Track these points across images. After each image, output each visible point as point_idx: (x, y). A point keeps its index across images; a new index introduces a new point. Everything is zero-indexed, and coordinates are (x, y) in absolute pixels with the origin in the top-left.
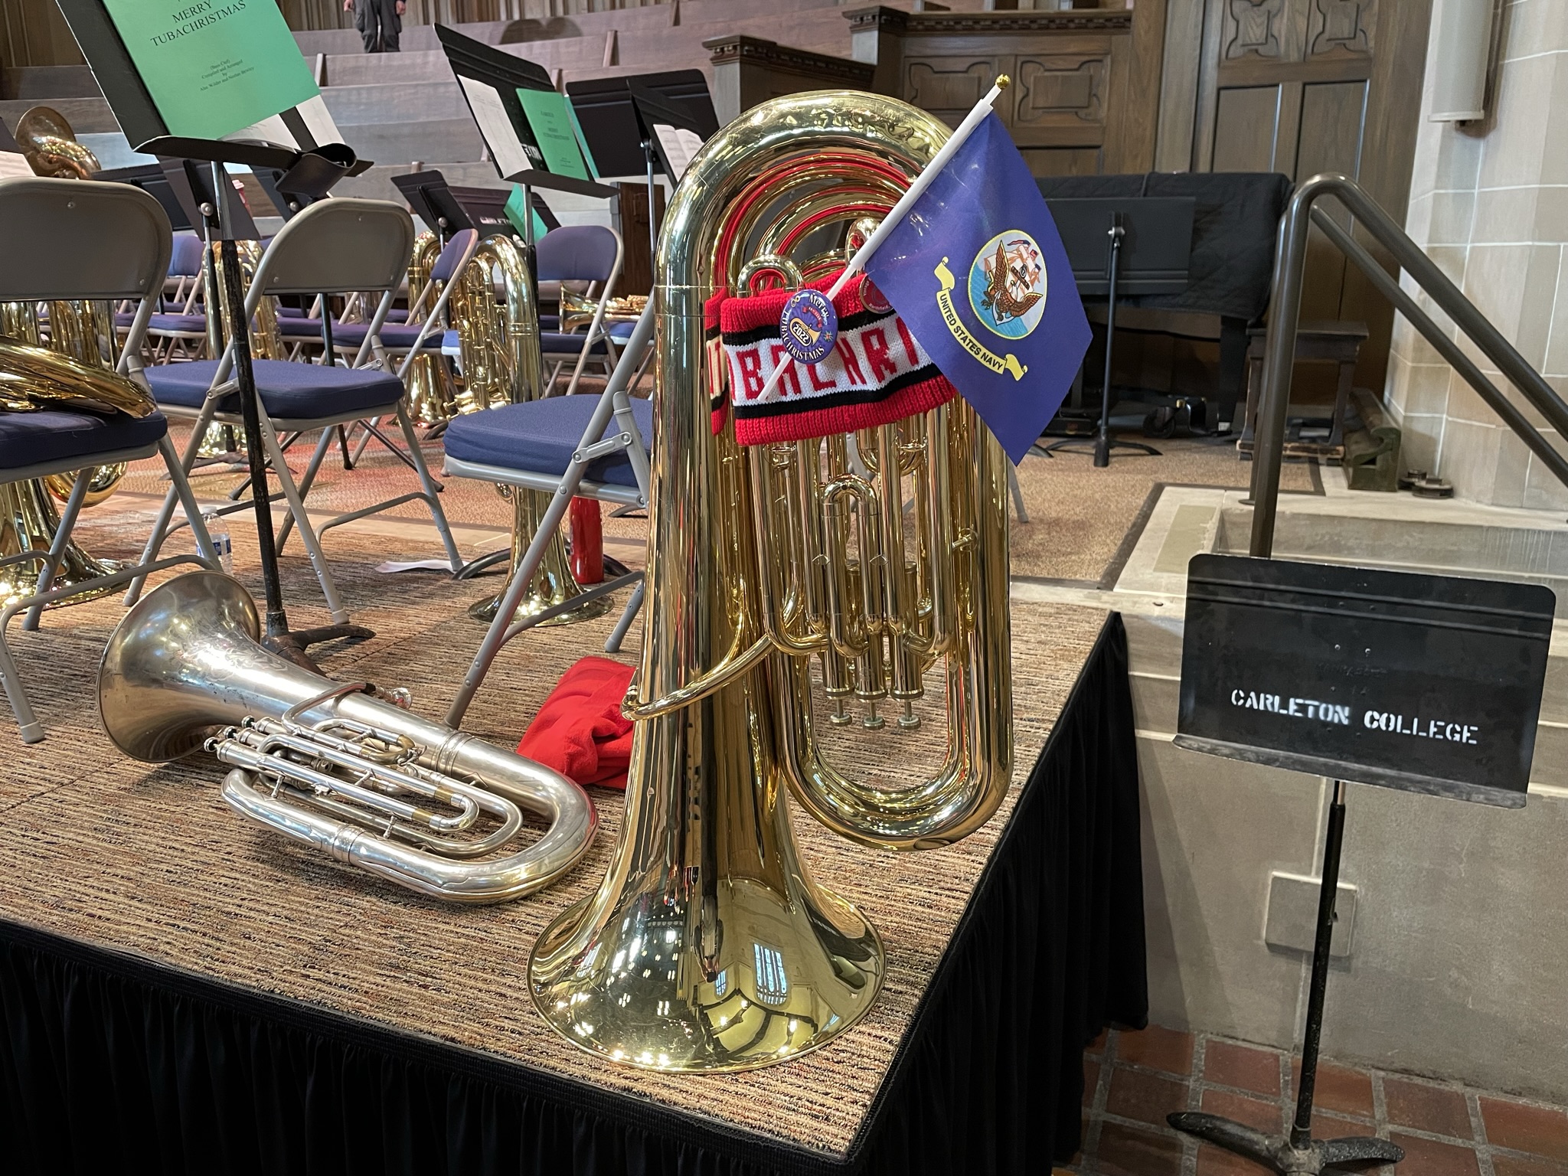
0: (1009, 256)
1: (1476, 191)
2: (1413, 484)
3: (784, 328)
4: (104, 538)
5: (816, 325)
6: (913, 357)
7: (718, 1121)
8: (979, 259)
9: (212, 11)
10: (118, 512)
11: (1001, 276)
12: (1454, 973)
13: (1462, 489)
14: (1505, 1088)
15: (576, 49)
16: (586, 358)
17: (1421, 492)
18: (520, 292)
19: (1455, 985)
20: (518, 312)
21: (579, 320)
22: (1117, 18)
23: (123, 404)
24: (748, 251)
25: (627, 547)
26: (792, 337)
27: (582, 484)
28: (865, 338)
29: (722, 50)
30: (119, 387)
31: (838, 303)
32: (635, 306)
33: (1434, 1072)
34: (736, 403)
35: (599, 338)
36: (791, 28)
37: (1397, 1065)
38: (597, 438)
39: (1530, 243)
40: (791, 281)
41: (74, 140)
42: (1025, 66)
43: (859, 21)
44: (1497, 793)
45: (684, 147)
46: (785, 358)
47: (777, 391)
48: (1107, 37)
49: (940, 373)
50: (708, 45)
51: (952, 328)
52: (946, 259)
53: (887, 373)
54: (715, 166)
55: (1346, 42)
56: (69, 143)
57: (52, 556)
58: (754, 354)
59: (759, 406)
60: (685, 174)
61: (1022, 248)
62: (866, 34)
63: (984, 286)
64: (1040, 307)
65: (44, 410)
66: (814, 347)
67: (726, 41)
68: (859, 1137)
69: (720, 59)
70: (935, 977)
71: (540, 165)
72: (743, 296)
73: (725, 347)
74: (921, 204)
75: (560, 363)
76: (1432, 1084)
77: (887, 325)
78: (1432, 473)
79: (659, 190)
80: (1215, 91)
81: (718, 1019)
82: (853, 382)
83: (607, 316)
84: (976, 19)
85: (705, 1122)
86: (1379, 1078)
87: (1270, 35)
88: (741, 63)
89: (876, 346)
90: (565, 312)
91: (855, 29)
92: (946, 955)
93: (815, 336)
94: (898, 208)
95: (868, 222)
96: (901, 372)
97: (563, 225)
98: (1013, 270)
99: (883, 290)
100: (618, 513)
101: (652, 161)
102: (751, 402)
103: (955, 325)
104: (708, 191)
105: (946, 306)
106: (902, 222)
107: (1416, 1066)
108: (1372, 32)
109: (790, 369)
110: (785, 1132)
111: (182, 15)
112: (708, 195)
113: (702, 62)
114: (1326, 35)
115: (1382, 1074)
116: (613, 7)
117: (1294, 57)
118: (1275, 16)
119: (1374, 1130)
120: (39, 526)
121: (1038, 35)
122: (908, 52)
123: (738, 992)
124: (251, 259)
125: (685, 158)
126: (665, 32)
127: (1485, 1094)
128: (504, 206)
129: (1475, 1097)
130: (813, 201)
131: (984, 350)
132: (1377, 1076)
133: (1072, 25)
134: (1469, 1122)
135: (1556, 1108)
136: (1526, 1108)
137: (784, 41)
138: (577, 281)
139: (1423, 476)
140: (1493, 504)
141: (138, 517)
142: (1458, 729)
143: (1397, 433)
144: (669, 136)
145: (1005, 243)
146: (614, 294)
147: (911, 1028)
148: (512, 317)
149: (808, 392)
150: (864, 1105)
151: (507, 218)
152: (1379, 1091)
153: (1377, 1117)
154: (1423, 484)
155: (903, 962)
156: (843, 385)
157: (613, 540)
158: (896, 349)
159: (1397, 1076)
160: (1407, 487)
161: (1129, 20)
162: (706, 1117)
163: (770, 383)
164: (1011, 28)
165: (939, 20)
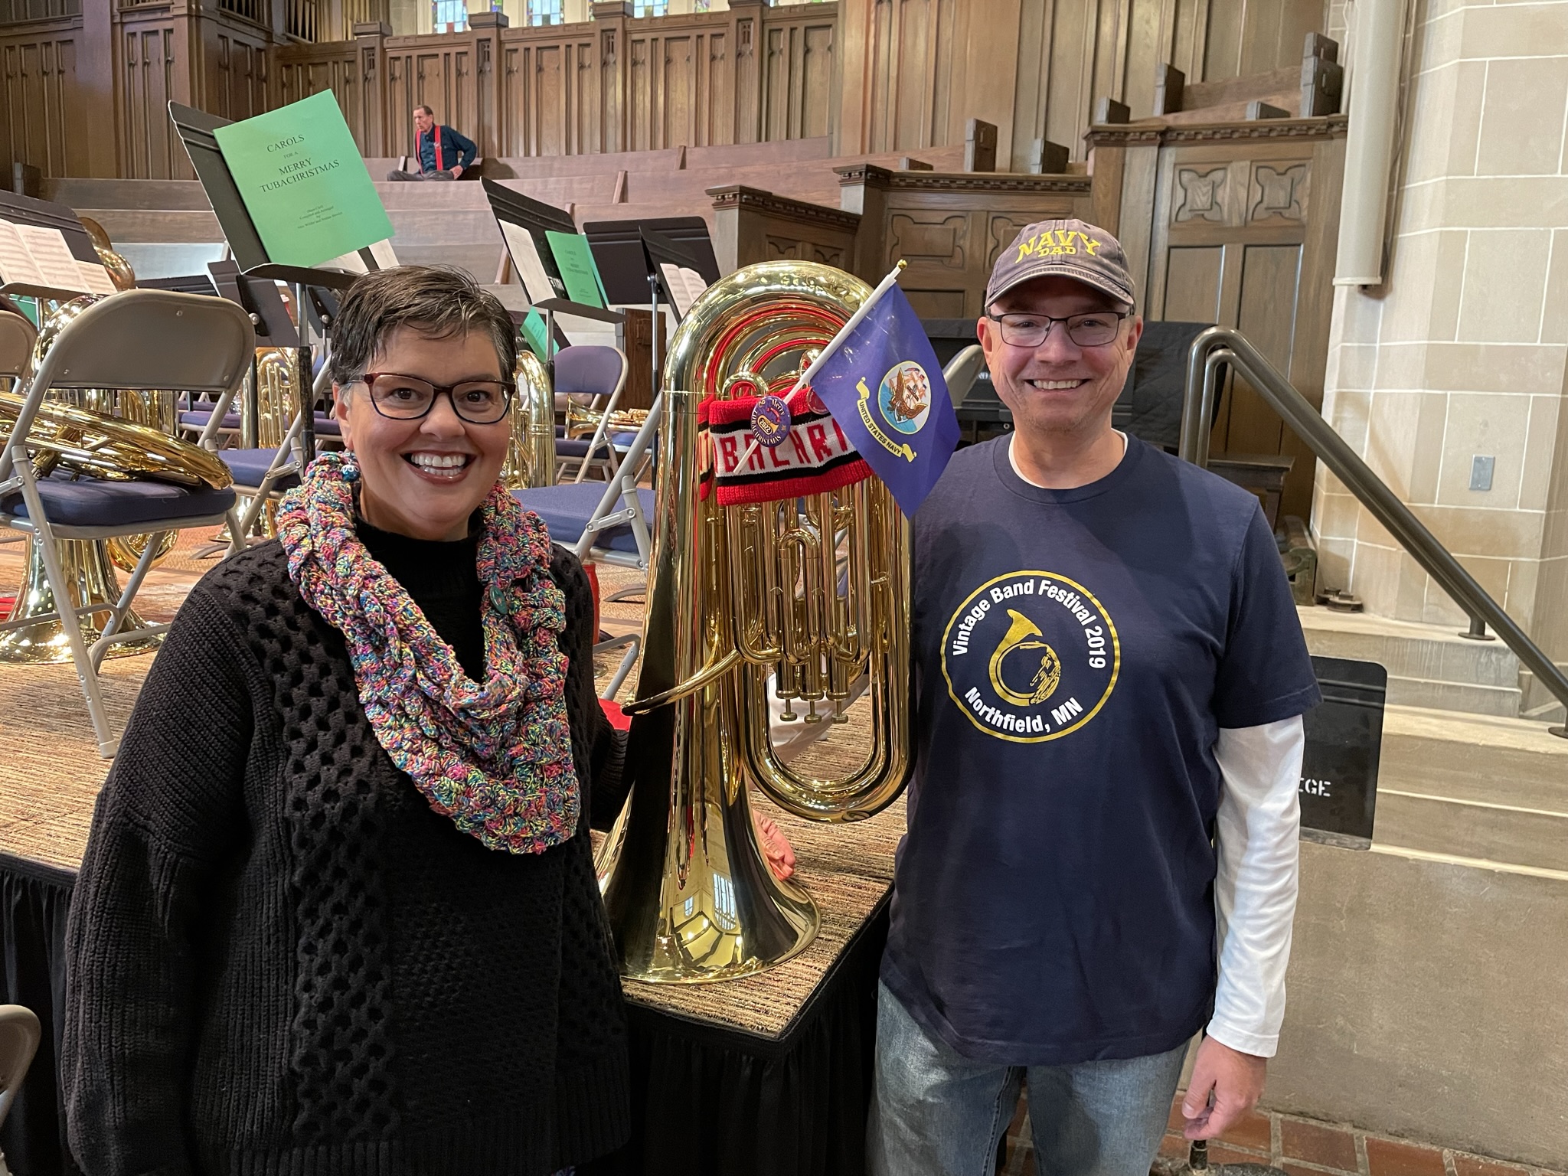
0: (906, 378)
1: (1377, 345)
2: (1328, 599)
3: (753, 422)
4: (145, 606)
5: (774, 421)
6: (844, 446)
7: (683, 1013)
8: (885, 380)
9: (312, 167)
10: (154, 584)
11: (900, 391)
12: (1340, 1021)
13: (1369, 605)
14: (1389, 1130)
15: (588, 186)
16: (590, 462)
17: (1335, 606)
18: (541, 399)
19: (1342, 1032)
20: (539, 416)
21: (584, 429)
22: (1080, 183)
23: (208, 476)
24: (731, 369)
25: (621, 627)
26: (758, 428)
27: (592, 550)
28: (810, 430)
29: (723, 197)
30: (209, 462)
31: (791, 406)
32: (635, 418)
33: (1327, 1115)
34: (718, 475)
35: (602, 444)
36: (789, 176)
37: (1293, 1108)
38: (607, 512)
39: (1421, 391)
40: (759, 390)
41: (110, 248)
42: (996, 221)
43: (848, 176)
44: (1347, 839)
45: (686, 283)
46: (754, 443)
47: (748, 466)
48: (1070, 198)
49: (861, 458)
50: (711, 193)
51: (867, 425)
52: (864, 379)
53: (825, 456)
54: (709, 309)
55: (1283, 211)
56: (106, 252)
57: (120, 609)
58: (732, 440)
59: (736, 477)
60: (688, 312)
61: (914, 373)
62: (854, 188)
63: (890, 398)
64: (926, 412)
65: (136, 480)
66: (774, 435)
67: (727, 190)
68: (790, 1026)
69: (721, 204)
70: (858, 933)
71: (563, 294)
72: (725, 399)
73: (711, 435)
74: (850, 340)
75: (564, 464)
76: (1324, 1125)
77: (825, 422)
78: (1346, 590)
79: (662, 316)
80: (1166, 249)
81: (686, 934)
82: (802, 461)
83: (609, 426)
84: (953, 179)
85: (674, 1014)
86: (1277, 1119)
87: (1214, 203)
88: (740, 209)
89: (818, 436)
90: (571, 421)
91: (843, 183)
92: (868, 919)
93: (775, 428)
94: (834, 342)
95: (815, 352)
96: (835, 455)
97: (573, 345)
98: (908, 388)
99: (821, 397)
100: (614, 598)
101: (657, 293)
102: (729, 474)
103: (869, 423)
104: (704, 326)
105: (863, 410)
106: (839, 350)
107: (1311, 1109)
108: (1305, 203)
109: (757, 450)
110: (734, 1019)
111: (287, 169)
112: (704, 328)
113: (702, 208)
114: (1264, 205)
115: (1281, 1116)
116: (624, 149)
117: (1236, 222)
118: (1219, 186)
119: (1270, 1161)
120: (98, 585)
121: (1007, 194)
122: (890, 205)
123: (701, 913)
124: (288, 364)
125: (689, 300)
126: (672, 174)
127: (1371, 1135)
128: (520, 325)
129: (1362, 1137)
130: (781, 335)
131: (888, 440)
132: (1276, 1119)
133: (1038, 187)
134: (1355, 1157)
135: (1434, 1148)
136: (1407, 1148)
137: (778, 191)
138: (581, 395)
139: (1337, 593)
140: (1396, 619)
141: (174, 589)
142: (1315, 784)
143: (1314, 555)
144: (672, 273)
145: (903, 371)
146: (617, 408)
147: (836, 963)
148: (534, 418)
149: (770, 467)
150: (795, 1006)
151: (523, 336)
152: (1276, 1128)
153: (1273, 1150)
154: (1337, 599)
155: (834, 921)
156: (795, 464)
157: (608, 620)
158: (831, 439)
159: (1294, 1118)
160: (1324, 602)
161: (1088, 184)
162: (674, 1010)
163: (743, 461)
164: (983, 188)
165: (919, 178)
